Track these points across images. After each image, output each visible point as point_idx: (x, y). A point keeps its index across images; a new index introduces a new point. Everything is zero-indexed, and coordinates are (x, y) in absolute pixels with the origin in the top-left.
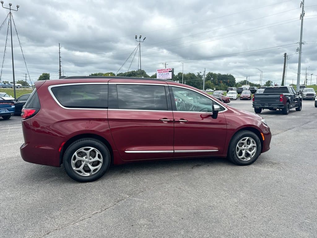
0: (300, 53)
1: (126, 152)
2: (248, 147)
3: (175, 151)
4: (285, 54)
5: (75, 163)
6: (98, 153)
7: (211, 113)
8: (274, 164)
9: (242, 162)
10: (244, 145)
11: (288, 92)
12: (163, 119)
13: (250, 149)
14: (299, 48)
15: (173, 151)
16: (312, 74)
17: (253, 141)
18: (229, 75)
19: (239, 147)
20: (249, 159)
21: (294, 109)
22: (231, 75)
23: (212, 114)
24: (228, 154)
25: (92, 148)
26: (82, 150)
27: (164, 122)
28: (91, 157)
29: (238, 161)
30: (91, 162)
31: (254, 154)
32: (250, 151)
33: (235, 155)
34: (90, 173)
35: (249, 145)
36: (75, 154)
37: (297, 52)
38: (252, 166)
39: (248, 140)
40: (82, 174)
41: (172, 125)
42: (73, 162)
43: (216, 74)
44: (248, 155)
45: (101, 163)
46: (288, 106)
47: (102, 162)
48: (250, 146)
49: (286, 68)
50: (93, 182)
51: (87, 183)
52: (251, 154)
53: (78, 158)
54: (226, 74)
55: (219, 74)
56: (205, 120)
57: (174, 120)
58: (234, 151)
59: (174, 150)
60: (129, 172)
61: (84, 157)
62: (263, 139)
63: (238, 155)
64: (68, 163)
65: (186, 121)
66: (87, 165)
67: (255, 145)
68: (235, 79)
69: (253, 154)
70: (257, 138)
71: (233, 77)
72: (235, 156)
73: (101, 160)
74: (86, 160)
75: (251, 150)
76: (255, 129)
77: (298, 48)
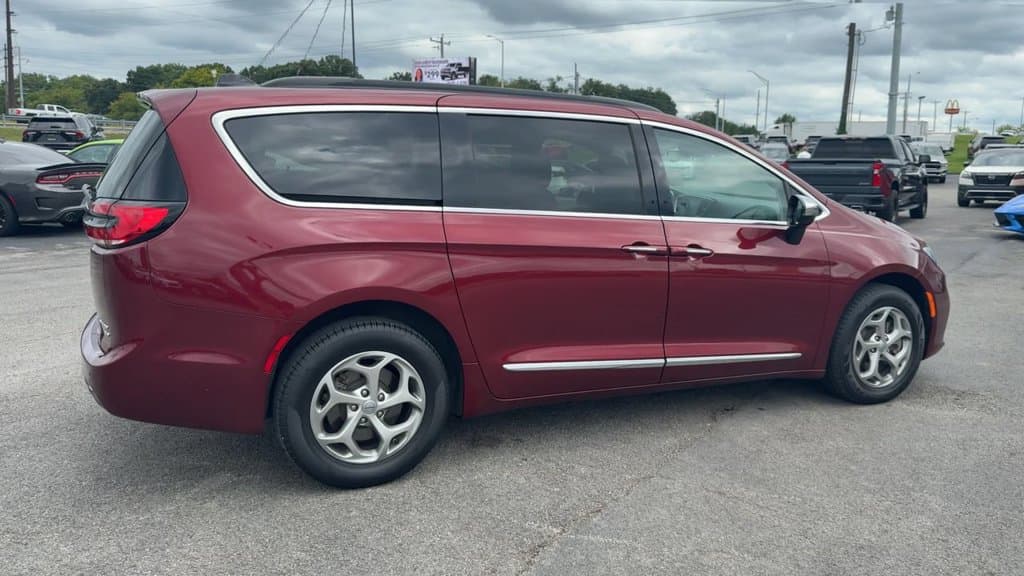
0: (898, 26)
1: (508, 367)
2: (887, 339)
3: (668, 360)
4: (852, 27)
5: (324, 414)
6: (407, 372)
7: (783, 224)
8: (961, 395)
9: (871, 393)
10: (875, 335)
11: (892, 155)
12: (634, 245)
13: (894, 348)
14: (895, 10)
15: (662, 361)
16: (921, 98)
17: (902, 320)
18: (654, 91)
19: (861, 340)
20: (889, 380)
21: (906, 213)
22: (663, 90)
23: (786, 228)
24: (829, 365)
25: (389, 357)
26: (352, 363)
27: (638, 256)
28: (381, 391)
29: (858, 389)
30: (381, 411)
31: (904, 364)
32: (893, 354)
33: (851, 367)
34: (378, 451)
35: (890, 332)
36: (327, 379)
37: (889, 23)
38: (898, 406)
39: (890, 319)
40: (350, 455)
41: (661, 266)
42: (317, 413)
43: (613, 88)
44: (885, 367)
45: (419, 409)
46: (896, 201)
47: (423, 408)
48: (892, 337)
49: (853, 73)
50: (389, 486)
51: (369, 490)
52: (894, 363)
53: (337, 396)
54: (645, 88)
55: (621, 85)
56: (761, 250)
57: (669, 249)
58: (847, 357)
59: (665, 358)
60: (500, 441)
61: (358, 392)
62: (930, 313)
63: (858, 369)
64: (301, 416)
65: (708, 252)
66: (367, 419)
67: (908, 333)
68: (677, 108)
69: (900, 365)
70: (916, 309)
71: (668, 98)
72: (851, 372)
73: (419, 400)
74: (366, 403)
75: (895, 352)
76: (912, 278)
77: (892, 8)
